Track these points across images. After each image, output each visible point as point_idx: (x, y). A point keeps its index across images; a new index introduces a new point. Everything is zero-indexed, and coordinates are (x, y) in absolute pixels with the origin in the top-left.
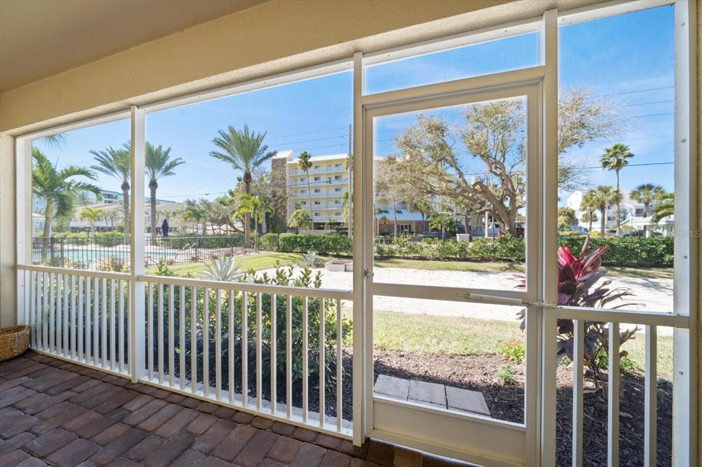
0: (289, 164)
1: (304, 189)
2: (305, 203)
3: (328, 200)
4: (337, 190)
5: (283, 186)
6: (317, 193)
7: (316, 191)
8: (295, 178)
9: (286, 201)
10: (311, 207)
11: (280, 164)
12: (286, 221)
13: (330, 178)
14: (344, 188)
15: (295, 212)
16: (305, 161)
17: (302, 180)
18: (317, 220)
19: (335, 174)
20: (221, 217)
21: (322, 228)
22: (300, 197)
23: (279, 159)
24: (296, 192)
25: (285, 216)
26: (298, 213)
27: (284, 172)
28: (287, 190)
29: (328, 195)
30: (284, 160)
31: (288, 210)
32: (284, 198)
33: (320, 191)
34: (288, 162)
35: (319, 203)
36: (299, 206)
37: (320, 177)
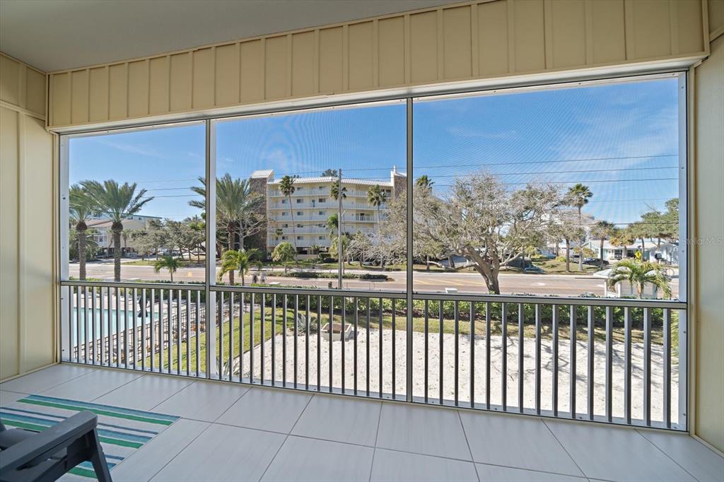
0: (269, 185)
1: (285, 211)
2: (287, 226)
3: (311, 224)
4: (321, 213)
5: (263, 212)
7: (299, 214)
8: (276, 200)
9: (266, 225)
10: (294, 231)
11: (259, 184)
12: (266, 245)
13: (313, 201)
14: (328, 211)
15: (278, 246)
16: (288, 186)
17: (283, 202)
18: (300, 244)
19: (319, 196)
20: (191, 242)
21: (305, 253)
22: (282, 219)
23: (258, 179)
24: (277, 214)
25: (265, 240)
26: (282, 246)
27: (264, 192)
28: (268, 216)
29: (311, 218)
30: (263, 181)
31: (268, 233)
32: (264, 223)
33: (302, 214)
34: (268, 183)
35: (302, 227)
36: (281, 230)
37: (303, 200)
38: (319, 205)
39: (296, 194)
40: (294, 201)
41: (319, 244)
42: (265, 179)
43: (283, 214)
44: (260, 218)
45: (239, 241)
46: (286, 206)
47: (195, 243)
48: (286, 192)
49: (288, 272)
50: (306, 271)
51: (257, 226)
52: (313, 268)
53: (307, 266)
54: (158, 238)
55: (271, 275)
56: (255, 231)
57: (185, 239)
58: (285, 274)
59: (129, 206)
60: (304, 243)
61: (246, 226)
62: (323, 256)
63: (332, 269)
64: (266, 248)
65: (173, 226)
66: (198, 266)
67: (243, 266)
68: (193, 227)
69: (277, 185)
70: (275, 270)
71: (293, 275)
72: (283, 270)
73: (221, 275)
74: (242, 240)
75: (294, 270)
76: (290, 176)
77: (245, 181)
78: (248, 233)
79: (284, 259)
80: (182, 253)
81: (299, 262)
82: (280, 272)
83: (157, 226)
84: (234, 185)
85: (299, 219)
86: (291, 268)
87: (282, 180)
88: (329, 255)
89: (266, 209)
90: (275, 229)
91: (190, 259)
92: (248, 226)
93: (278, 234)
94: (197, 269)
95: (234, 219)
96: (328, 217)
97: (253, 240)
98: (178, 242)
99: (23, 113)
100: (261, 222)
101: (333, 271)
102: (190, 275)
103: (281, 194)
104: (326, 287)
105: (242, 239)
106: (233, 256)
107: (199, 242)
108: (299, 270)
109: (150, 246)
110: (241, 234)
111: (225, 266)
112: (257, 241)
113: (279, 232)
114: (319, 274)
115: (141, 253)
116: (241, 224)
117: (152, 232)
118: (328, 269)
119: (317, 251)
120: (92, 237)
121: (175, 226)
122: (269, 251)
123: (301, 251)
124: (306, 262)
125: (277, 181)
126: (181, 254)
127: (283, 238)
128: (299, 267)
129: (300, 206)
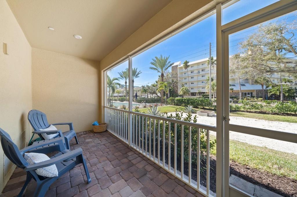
2: (186, 84)
3: (198, 81)
4: (202, 76)
5: (177, 77)
6: (192, 79)
8: (182, 73)
10: (189, 86)
11: (175, 68)
12: (178, 92)
13: (199, 71)
14: (206, 74)
16: (186, 65)
18: (192, 91)
19: (201, 69)
21: (195, 95)
22: (184, 81)
23: (175, 66)
24: (182, 79)
25: (177, 90)
26: (183, 88)
27: (177, 71)
28: (178, 79)
29: (198, 79)
30: (177, 66)
32: (177, 82)
33: (193, 78)
34: (178, 67)
35: (193, 83)
36: (184, 85)
37: (194, 71)
38: (201, 73)
40: (190, 73)
42: (177, 65)
43: (185, 79)
46: (186, 75)
60: (195, 91)
79: (184, 94)
84: (163, 59)
85: (192, 80)
123: (193, 94)
125: (182, 65)
129: (192, 75)
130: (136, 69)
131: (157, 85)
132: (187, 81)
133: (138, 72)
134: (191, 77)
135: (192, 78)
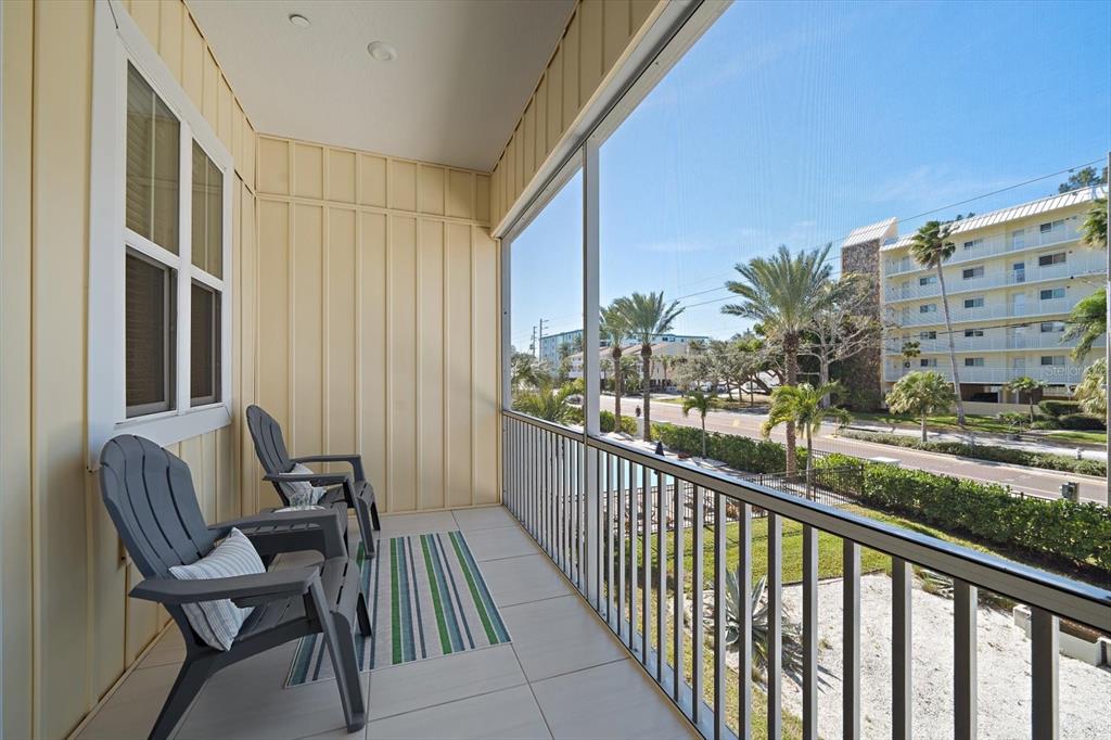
0: (886, 251)
1: (928, 303)
4: (1046, 295)
6: (973, 310)
8: (904, 281)
9: (878, 337)
10: (952, 346)
11: (863, 255)
12: (878, 378)
13: (1020, 266)
14: (1073, 285)
15: (905, 379)
16: (935, 244)
17: (923, 282)
18: (972, 376)
19: (1038, 251)
20: (740, 372)
21: (993, 398)
22: (918, 321)
23: (860, 245)
24: (906, 310)
26: (914, 380)
27: (873, 270)
28: (884, 316)
29: (1010, 311)
30: (873, 245)
31: (884, 354)
32: (874, 333)
33: (980, 302)
34: (882, 249)
35: (981, 334)
36: (916, 346)
37: (982, 268)
38: (1036, 274)
39: (960, 256)
41: (1041, 376)
42: (876, 241)
43: (924, 309)
44: (863, 323)
45: (819, 371)
46: (933, 290)
47: (746, 373)
48: (928, 257)
49: (935, 441)
50: (988, 442)
51: (857, 338)
52: (1018, 439)
53: (992, 432)
54: (698, 366)
55: (885, 442)
56: (852, 349)
57: (732, 367)
58: (923, 444)
59: (658, 323)
60: (988, 374)
61: (833, 341)
62: (1056, 410)
63: (1085, 447)
64: (879, 384)
65: (716, 348)
66: (750, 411)
67: (806, 417)
68: (743, 349)
69: (906, 248)
70: (899, 432)
71: (944, 448)
72: (918, 434)
73: (769, 429)
74: (825, 368)
75: (950, 438)
76: (941, 220)
77: (816, 252)
78: (839, 354)
79: (920, 409)
80: (730, 390)
81: (968, 420)
82: (908, 438)
83: (698, 349)
84: (794, 266)
85: (973, 317)
86: (942, 431)
87: (918, 233)
88: (1075, 408)
89: (878, 302)
90: (901, 344)
91: (741, 400)
92: (838, 341)
93: (909, 354)
94: (749, 416)
95: (796, 328)
96: (1076, 302)
97: (850, 369)
98: (722, 372)
99: (474, 225)
100: (867, 331)
101: (1088, 454)
102: (736, 424)
103: (917, 266)
104: (1053, 496)
105: (826, 365)
106: (789, 397)
107: (753, 372)
108: (966, 440)
109: (689, 378)
110: (822, 357)
111: (776, 415)
112: (859, 369)
113: (910, 350)
114: (1032, 455)
115: (679, 388)
116: (822, 338)
117: (691, 357)
118: (1072, 446)
119: (1031, 395)
120: (635, 366)
121: (719, 347)
122: (884, 389)
123: (977, 393)
124: (991, 421)
125: (905, 240)
126: (729, 392)
127: (924, 363)
128: (965, 431)
129: (972, 285)
130: (657, 296)
131: (760, 346)
132: (934, 319)
133: (666, 309)
134: (961, 303)
135: (969, 304)
